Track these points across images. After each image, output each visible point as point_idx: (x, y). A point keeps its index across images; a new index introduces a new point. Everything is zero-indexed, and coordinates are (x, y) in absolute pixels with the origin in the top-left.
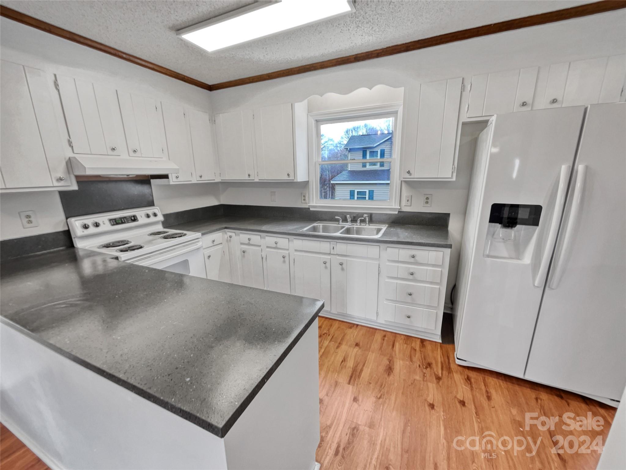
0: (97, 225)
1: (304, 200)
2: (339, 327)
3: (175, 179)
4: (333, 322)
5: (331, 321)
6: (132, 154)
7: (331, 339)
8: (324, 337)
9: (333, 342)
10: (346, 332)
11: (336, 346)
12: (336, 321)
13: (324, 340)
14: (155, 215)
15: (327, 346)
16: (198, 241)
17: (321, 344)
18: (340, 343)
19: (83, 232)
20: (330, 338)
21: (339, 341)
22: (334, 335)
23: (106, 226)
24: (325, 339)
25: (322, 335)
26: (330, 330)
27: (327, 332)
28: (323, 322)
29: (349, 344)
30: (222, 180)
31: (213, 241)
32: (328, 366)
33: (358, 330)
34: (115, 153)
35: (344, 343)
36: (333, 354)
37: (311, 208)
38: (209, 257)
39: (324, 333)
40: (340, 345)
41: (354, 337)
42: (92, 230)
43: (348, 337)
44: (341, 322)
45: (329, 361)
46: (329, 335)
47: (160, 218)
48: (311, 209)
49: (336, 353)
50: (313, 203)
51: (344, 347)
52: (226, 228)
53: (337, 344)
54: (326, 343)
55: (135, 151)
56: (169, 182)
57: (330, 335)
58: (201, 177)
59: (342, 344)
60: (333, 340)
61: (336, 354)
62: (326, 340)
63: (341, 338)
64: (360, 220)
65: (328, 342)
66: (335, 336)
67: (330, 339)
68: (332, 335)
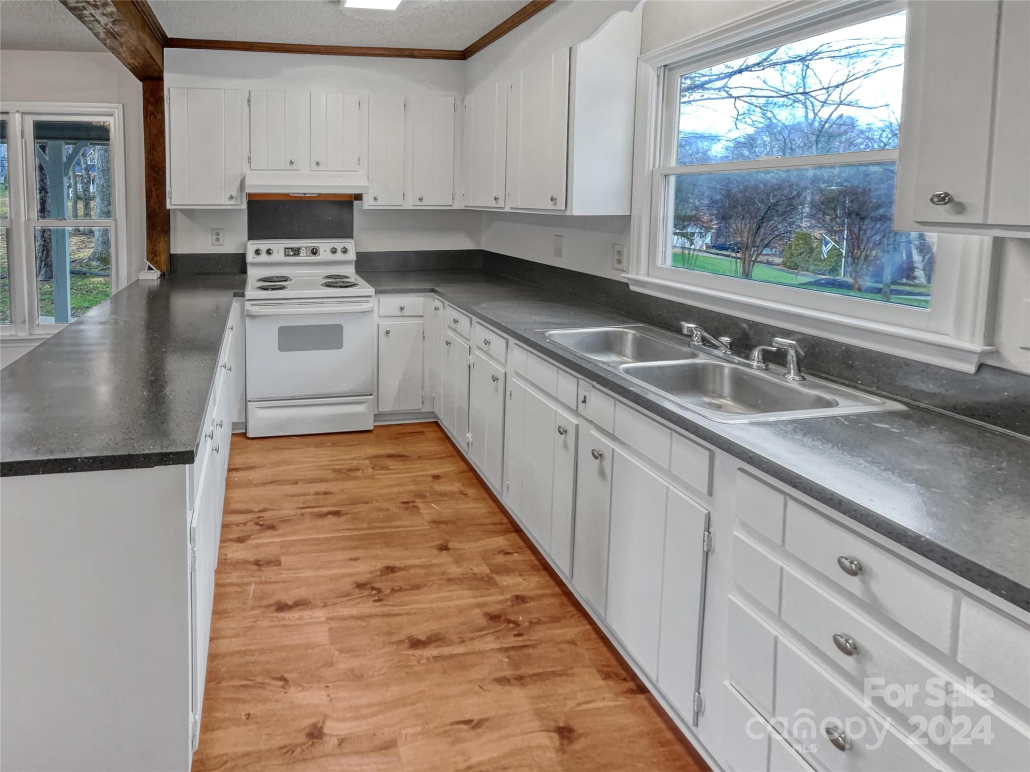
0: (269, 252)
1: (619, 261)
2: (572, 642)
3: (372, 202)
4: (573, 615)
5: (571, 608)
6: (314, 167)
7: (513, 648)
8: (502, 627)
9: (508, 657)
10: (576, 670)
11: (502, 674)
12: (585, 622)
13: (493, 633)
14: (345, 251)
15: (481, 653)
16: (367, 302)
17: (473, 634)
18: (520, 678)
19: (254, 258)
20: (512, 641)
21: (524, 671)
22: (533, 646)
23: (278, 256)
24: (498, 634)
25: (502, 618)
26: (540, 627)
27: (526, 624)
28: (545, 595)
29: (543, 705)
30: (466, 206)
31: (402, 309)
32: (421, 692)
33: (622, 701)
34: (294, 167)
35: (534, 690)
36: (470, 681)
37: (632, 285)
38: (388, 332)
39: (512, 618)
40: (513, 682)
41: (584, 707)
42: (264, 258)
43: (564, 687)
44: (594, 636)
45: (439, 685)
46: (519, 635)
47: (352, 256)
48: (632, 288)
49: (481, 687)
50: (637, 274)
51: (518, 696)
52: (433, 291)
53: (508, 673)
54: (489, 643)
55: (318, 164)
56: (362, 205)
57: (520, 638)
58: (421, 200)
59: (523, 685)
60: (513, 653)
61: (478, 689)
62: (498, 638)
63: (540, 670)
64: (763, 350)
65: (496, 646)
66: (531, 651)
67: (511, 645)
68: (528, 643)
